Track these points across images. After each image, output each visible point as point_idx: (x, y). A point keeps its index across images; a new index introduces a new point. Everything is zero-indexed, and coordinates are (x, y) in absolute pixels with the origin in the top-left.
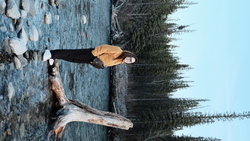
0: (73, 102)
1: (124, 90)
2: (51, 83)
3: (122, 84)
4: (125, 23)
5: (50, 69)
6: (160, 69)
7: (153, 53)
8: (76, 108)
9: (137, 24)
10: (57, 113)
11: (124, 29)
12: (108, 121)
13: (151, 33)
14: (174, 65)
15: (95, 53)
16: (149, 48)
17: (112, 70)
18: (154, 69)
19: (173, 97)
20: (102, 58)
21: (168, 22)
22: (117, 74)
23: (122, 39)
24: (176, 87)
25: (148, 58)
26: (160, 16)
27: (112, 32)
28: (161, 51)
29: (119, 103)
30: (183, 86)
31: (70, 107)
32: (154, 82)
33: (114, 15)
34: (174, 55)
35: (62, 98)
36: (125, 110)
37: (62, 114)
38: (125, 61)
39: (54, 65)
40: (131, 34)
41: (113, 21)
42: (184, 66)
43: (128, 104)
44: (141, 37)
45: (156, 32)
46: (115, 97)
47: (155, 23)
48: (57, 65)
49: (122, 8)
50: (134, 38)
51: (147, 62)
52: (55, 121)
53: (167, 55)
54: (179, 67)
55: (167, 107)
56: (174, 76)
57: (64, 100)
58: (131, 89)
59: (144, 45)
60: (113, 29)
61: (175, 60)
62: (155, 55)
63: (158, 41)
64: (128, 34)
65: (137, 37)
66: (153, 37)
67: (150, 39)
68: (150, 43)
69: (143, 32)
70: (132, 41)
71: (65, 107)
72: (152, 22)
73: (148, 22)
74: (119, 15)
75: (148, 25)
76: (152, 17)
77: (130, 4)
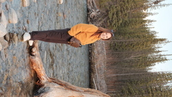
0: (54, 80)
1: (103, 66)
2: (31, 63)
3: (101, 61)
5: (30, 49)
6: (138, 44)
7: (129, 29)
8: (57, 86)
10: (39, 91)
11: (100, 7)
13: (127, 9)
14: (151, 39)
16: (125, 24)
17: (90, 47)
18: (132, 44)
19: (152, 71)
22: (95, 51)
23: (98, 17)
24: (154, 61)
25: (125, 34)
27: (88, 11)
28: (138, 27)
29: (99, 79)
30: (161, 59)
31: (51, 85)
32: (132, 57)
34: (151, 30)
35: (43, 77)
36: (104, 86)
38: (102, 37)
40: (107, 11)
42: (162, 40)
43: (107, 79)
44: (117, 14)
45: (132, 9)
46: (94, 73)
50: (110, 16)
51: (124, 38)
53: (144, 30)
54: (156, 41)
55: (147, 81)
56: (152, 51)
57: (44, 79)
58: (111, 64)
59: (121, 22)
60: (90, 8)
61: (152, 35)
62: (132, 31)
63: (134, 17)
64: (104, 12)
65: (113, 14)
66: (129, 13)
67: (126, 15)
68: (126, 19)
69: (119, 8)
70: (109, 18)
71: (45, 85)
75: (124, 1)
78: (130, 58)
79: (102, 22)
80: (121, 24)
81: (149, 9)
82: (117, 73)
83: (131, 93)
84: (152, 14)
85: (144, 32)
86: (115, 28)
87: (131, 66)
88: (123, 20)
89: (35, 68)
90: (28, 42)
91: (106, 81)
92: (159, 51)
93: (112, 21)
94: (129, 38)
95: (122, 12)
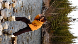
4: (48, 18)
6: (65, 39)
7: (61, 31)
9: (54, 18)
11: (48, 20)
13: (60, 22)
16: (59, 29)
18: (62, 39)
21: (68, 17)
22: (44, 41)
23: (47, 25)
25: (59, 33)
26: (64, 15)
28: (65, 30)
33: (44, 14)
34: (71, 32)
40: (51, 23)
42: (76, 37)
44: (56, 24)
45: (62, 22)
47: (62, 18)
49: (47, 11)
50: (52, 24)
51: (58, 35)
53: (68, 32)
59: (57, 28)
61: (72, 34)
62: (62, 32)
63: (63, 26)
64: (50, 23)
65: (54, 24)
66: (61, 24)
67: (59, 25)
68: (60, 27)
69: (57, 21)
70: (51, 26)
72: (61, 17)
73: (59, 17)
74: (46, 14)
75: (59, 18)
76: (61, 15)
77: (51, 9)
79: (48, 27)
80: (57, 29)
81: (71, 22)
84: (72, 25)
85: (68, 33)
86: (54, 31)
88: (58, 27)
92: (75, 43)
93: (53, 27)
94: (60, 36)
95: (58, 23)
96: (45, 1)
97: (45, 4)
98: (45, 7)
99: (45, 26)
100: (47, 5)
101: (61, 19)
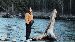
0: (46, 32)
1: (42, 13)
2: (39, 40)
3: (40, 14)
4: (16, 13)
8: (48, 31)
9: (16, 8)
10: (50, 38)
11: (18, 13)
12: (54, 19)
13: (20, 2)
15: (28, 23)
16: (26, 3)
17: (34, 18)
20: (30, 21)
22: (36, 16)
23: (22, 14)
25: (30, 4)
29: (47, 15)
31: (48, 33)
33: (12, 17)
35: (44, 36)
36: (50, 13)
37: (50, 36)
39: (32, 39)
40: (20, 10)
41: (15, 17)
43: (47, 12)
44: (22, 6)
46: (44, 17)
48: (32, 37)
49: (10, 14)
50: (22, 9)
51: (31, 4)
52: (53, 38)
58: (42, 10)
59: (25, 5)
60: (18, 17)
65: (21, 8)
67: (22, 3)
68: (24, 3)
69: (19, 5)
70: (23, 10)
71: (48, 35)
72: (16, 2)
73: (15, 3)
74: (12, 15)
75: (17, 3)
76: (14, 2)
77: (8, 10)
78: (39, 2)
79: (24, 13)
80: (26, 5)
82: (45, 8)
83: (53, 3)
87: (43, 2)
89: (41, 39)
90: (30, 41)
91: (48, 12)
93: (24, 8)
94: (31, 2)
95: (21, 4)
96: (2, 15)
97: (4, 16)
98: (7, 16)
99: (24, 15)
100: (5, 14)
101: (17, 2)
